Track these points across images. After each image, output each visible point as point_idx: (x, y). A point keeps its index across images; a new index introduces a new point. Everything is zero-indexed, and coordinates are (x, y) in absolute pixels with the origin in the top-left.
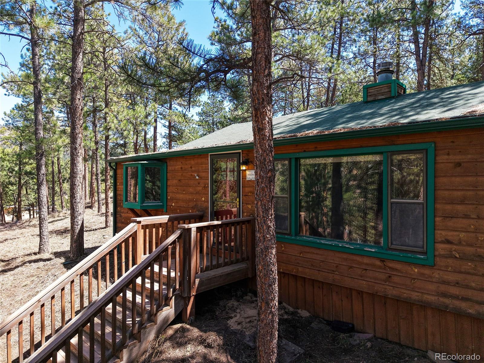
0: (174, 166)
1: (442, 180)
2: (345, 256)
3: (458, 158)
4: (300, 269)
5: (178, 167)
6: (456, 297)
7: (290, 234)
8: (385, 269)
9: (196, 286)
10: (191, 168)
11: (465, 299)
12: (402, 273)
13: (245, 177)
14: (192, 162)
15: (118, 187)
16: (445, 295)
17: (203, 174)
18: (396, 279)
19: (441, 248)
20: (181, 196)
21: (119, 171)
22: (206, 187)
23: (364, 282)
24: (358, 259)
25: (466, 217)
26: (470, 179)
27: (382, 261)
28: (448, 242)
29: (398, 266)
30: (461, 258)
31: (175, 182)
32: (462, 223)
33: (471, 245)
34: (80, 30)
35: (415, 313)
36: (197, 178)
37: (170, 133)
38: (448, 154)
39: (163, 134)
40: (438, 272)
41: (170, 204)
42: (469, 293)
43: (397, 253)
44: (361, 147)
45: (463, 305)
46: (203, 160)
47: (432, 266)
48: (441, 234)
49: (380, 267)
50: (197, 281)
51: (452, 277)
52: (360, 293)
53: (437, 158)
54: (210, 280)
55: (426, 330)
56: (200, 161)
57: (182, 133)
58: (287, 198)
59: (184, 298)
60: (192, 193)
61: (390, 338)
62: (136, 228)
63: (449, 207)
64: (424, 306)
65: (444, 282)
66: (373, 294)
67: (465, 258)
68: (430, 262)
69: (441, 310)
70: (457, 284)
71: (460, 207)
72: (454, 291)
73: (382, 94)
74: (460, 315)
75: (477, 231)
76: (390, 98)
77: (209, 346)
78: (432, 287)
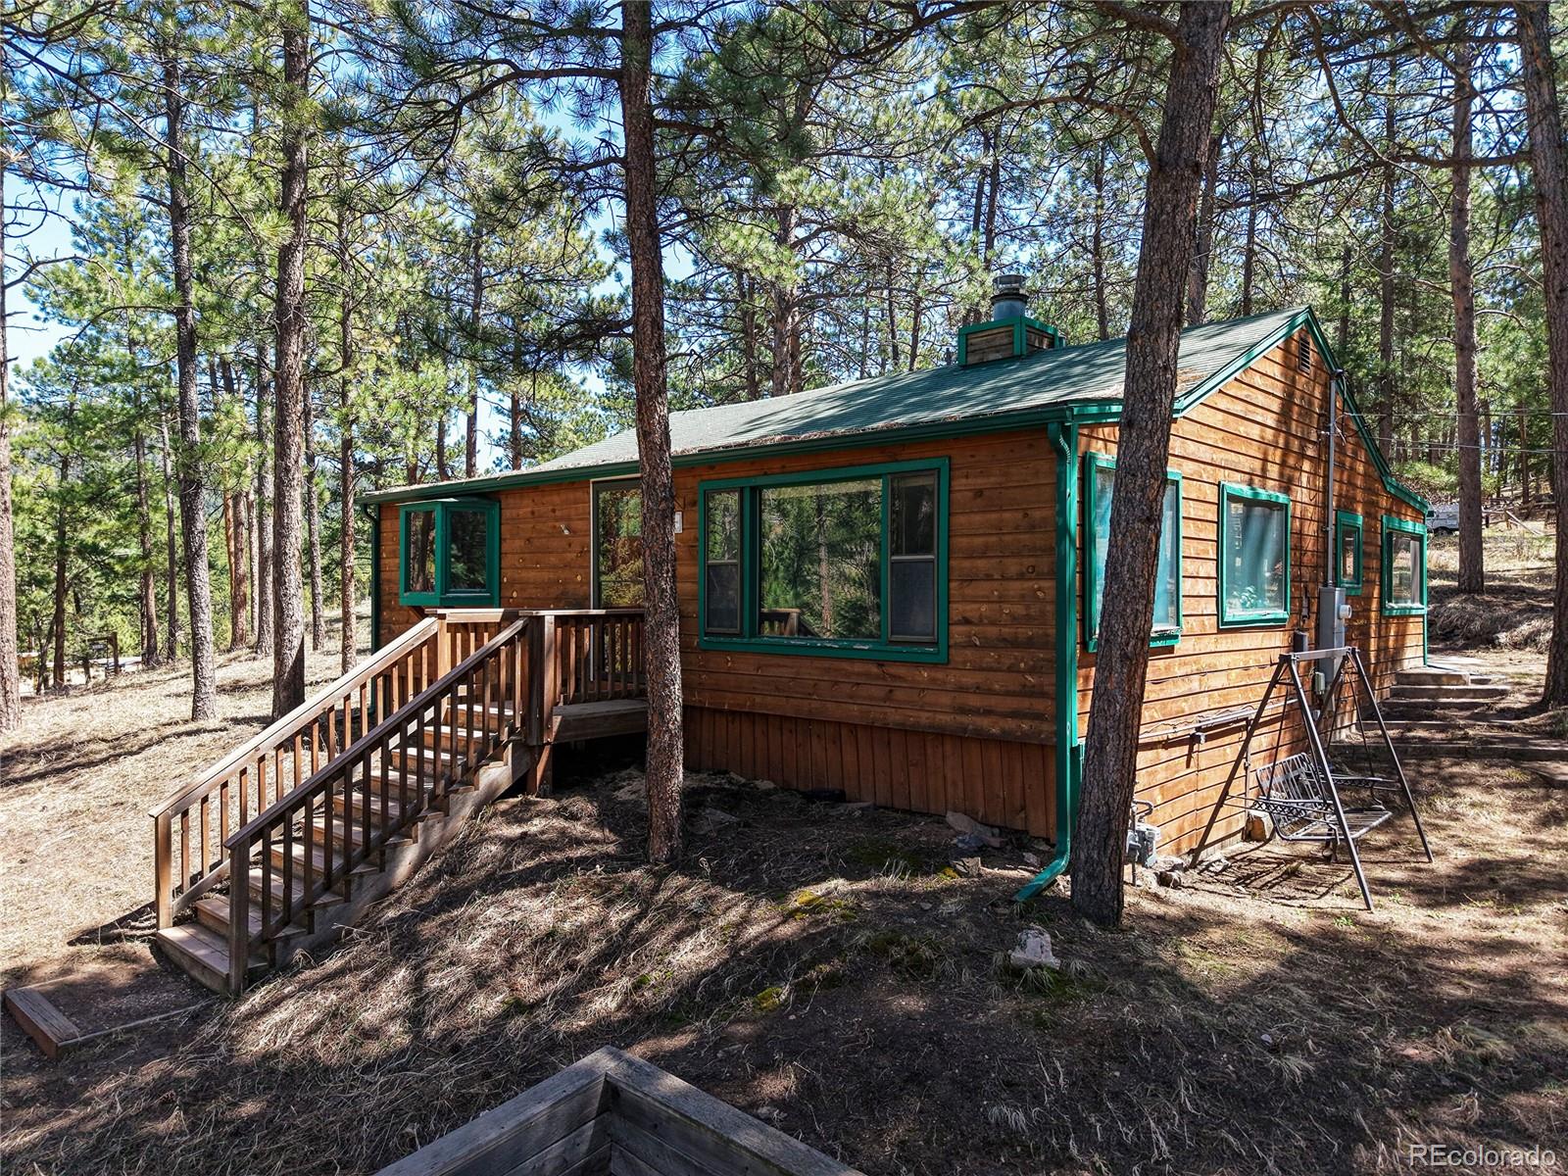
0: (517, 509)
1: (959, 520)
2: (827, 664)
3: (979, 482)
5: (524, 511)
6: (975, 711)
7: (740, 635)
8: (884, 679)
9: (555, 729)
10: (554, 511)
11: (988, 712)
12: (906, 681)
14: (556, 499)
15: (383, 562)
16: (963, 710)
17: (578, 525)
18: (899, 694)
19: (958, 632)
20: (531, 575)
21: (386, 525)
22: (584, 553)
23: (856, 707)
24: (845, 665)
25: (989, 578)
26: (994, 516)
27: (880, 664)
28: (967, 621)
29: (901, 671)
30: (982, 647)
31: (518, 543)
32: (982, 588)
33: (993, 623)
34: (297, 195)
35: (929, 751)
36: (566, 532)
37: (515, 432)
38: (967, 477)
39: (496, 435)
40: (954, 672)
41: (508, 594)
42: (992, 702)
43: (899, 648)
44: (852, 465)
45: (984, 722)
46: (579, 494)
47: (947, 664)
48: (958, 609)
49: (877, 677)
50: (557, 720)
51: (970, 679)
52: (853, 728)
53: (953, 483)
54: (583, 721)
55: (945, 777)
56: (571, 495)
57: (552, 433)
58: (735, 565)
59: (531, 749)
60: (555, 567)
61: (897, 805)
62: (435, 628)
63: (967, 564)
64: (940, 734)
65: (962, 689)
66: (870, 728)
67: (987, 645)
68: (943, 658)
69: (960, 737)
70: (978, 689)
71: (981, 563)
72: (974, 701)
73: (997, 349)
74: (983, 739)
75: (1001, 600)
76: (1012, 359)
77: (573, 817)
78: (945, 699)
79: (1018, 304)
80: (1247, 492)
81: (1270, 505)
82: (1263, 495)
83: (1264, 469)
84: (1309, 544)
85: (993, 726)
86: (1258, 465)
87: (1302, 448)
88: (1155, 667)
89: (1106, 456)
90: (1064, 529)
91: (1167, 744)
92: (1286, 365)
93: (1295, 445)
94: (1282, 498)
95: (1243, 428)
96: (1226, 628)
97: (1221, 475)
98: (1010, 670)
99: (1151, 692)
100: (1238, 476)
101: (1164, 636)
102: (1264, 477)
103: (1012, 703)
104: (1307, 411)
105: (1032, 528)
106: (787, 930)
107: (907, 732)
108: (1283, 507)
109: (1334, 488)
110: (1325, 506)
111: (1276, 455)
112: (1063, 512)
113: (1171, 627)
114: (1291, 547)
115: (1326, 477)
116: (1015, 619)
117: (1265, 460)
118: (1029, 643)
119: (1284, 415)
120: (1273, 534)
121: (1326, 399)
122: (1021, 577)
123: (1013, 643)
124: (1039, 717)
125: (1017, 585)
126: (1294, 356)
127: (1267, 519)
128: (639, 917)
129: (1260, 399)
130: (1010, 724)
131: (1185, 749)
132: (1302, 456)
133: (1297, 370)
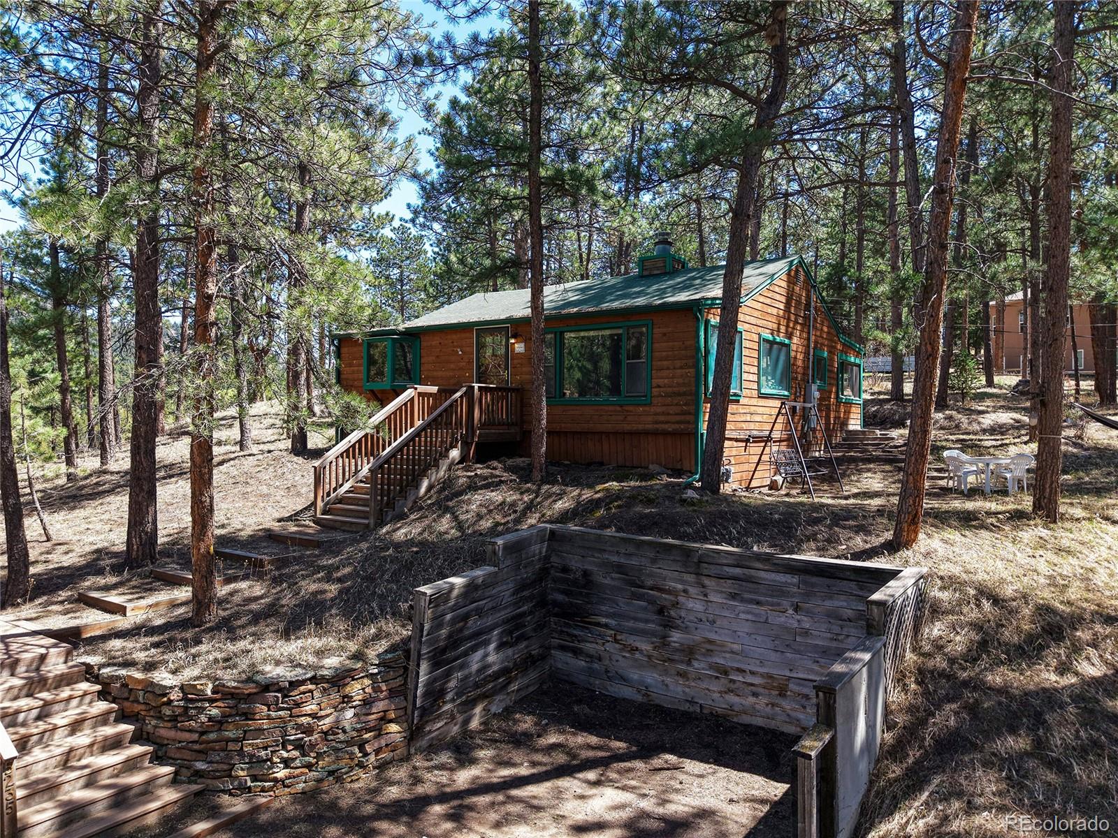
0: (430, 341)
1: (656, 346)
2: (596, 408)
3: (664, 330)
4: (563, 425)
5: (435, 342)
6: (662, 422)
7: (555, 397)
8: (623, 412)
9: (477, 436)
10: (453, 342)
11: (667, 422)
12: (632, 412)
13: (513, 350)
14: (454, 337)
16: (656, 423)
17: (467, 349)
18: (629, 418)
19: (655, 391)
20: (439, 374)
22: (470, 362)
23: (609, 425)
24: (606, 408)
25: (668, 368)
26: (670, 344)
27: (621, 406)
28: (659, 386)
29: (631, 408)
30: (665, 396)
31: (431, 358)
32: (665, 373)
33: (670, 387)
36: (461, 353)
38: (659, 328)
40: (653, 407)
42: (669, 418)
43: (630, 399)
44: (608, 322)
45: (666, 426)
46: (468, 335)
47: (650, 404)
48: (655, 382)
49: (620, 412)
50: (478, 432)
51: (659, 410)
52: (608, 434)
53: (654, 330)
55: (648, 451)
56: (464, 335)
59: (468, 443)
60: (453, 370)
62: (413, 394)
63: (659, 363)
64: (647, 433)
65: (656, 414)
66: (616, 433)
67: (667, 395)
68: (649, 401)
69: (656, 433)
70: (663, 413)
71: (665, 363)
72: (662, 418)
73: (658, 268)
74: (665, 434)
75: (673, 377)
76: (665, 274)
77: (495, 468)
78: (650, 419)
79: (668, 246)
80: (770, 338)
81: (782, 344)
82: (778, 339)
83: (779, 328)
84: (800, 363)
85: (669, 428)
86: (775, 326)
87: (796, 319)
88: (732, 408)
89: (715, 320)
90: (698, 349)
91: (737, 440)
92: (789, 282)
93: (793, 318)
94: (787, 341)
95: (770, 310)
96: (763, 396)
97: (760, 330)
98: (677, 405)
99: (729, 417)
100: (768, 331)
101: (735, 395)
102: (779, 331)
103: (678, 418)
104: (799, 302)
105: (686, 348)
106: (598, 496)
107: (631, 433)
108: (788, 346)
109: (813, 338)
110: (808, 346)
111: (783, 322)
112: (698, 342)
113: (738, 391)
114: (790, 364)
115: (809, 333)
116: (679, 385)
117: (779, 324)
118: (684, 394)
119: (788, 304)
120: (782, 358)
121: (808, 297)
122: (681, 368)
123: (679, 394)
124: (689, 422)
125: (679, 371)
126: (792, 279)
127: (780, 350)
128: (537, 497)
129: (778, 297)
130: (677, 426)
131: (744, 444)
132: (796, 322)
133: (795, 284)
